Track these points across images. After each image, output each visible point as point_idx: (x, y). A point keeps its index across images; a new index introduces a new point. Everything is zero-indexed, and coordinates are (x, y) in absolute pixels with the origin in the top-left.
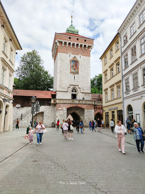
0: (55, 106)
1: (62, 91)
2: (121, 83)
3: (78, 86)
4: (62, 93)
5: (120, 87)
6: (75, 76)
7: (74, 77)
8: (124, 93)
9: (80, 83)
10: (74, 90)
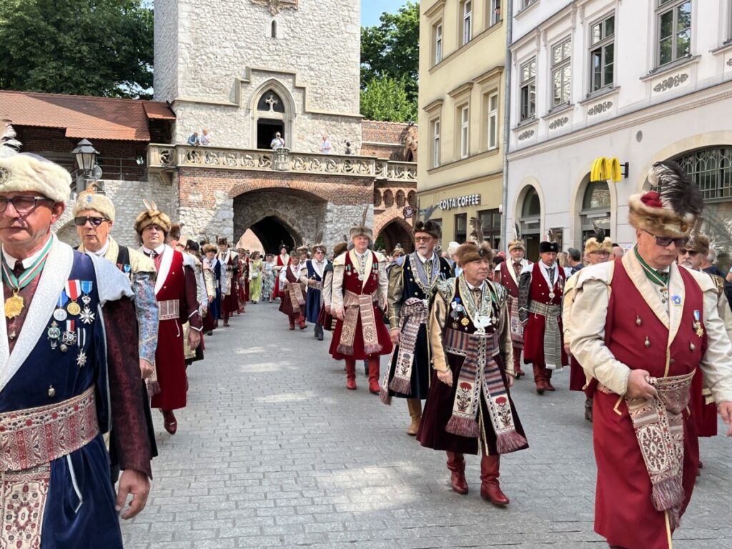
0: (171, 184)
1: (206, 100)
2: (504, 78)
3: (293, 75)
4: (204, 112)
5: (496, 96)
6: (278, 18)
7: (274, 24)
8: (511, 132)
9: (304, 60)
10: (271, 101)
